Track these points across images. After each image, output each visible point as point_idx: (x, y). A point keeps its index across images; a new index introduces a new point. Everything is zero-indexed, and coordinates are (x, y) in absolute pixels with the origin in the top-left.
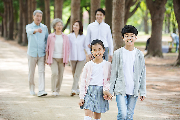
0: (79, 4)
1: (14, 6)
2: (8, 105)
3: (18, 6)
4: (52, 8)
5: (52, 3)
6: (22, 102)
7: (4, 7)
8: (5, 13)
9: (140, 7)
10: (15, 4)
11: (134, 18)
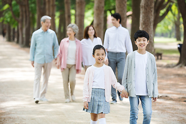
0: (103, 7)
1: (30, 9)
2: (24, 119)
3: (35, 9)
4: (73, 12)
5: (73, 6)
6: (40, 116)
7: (20, 11)
8: (20, 18)
9: (171, 10)
10: (32, 8)
11: (165, 23)
